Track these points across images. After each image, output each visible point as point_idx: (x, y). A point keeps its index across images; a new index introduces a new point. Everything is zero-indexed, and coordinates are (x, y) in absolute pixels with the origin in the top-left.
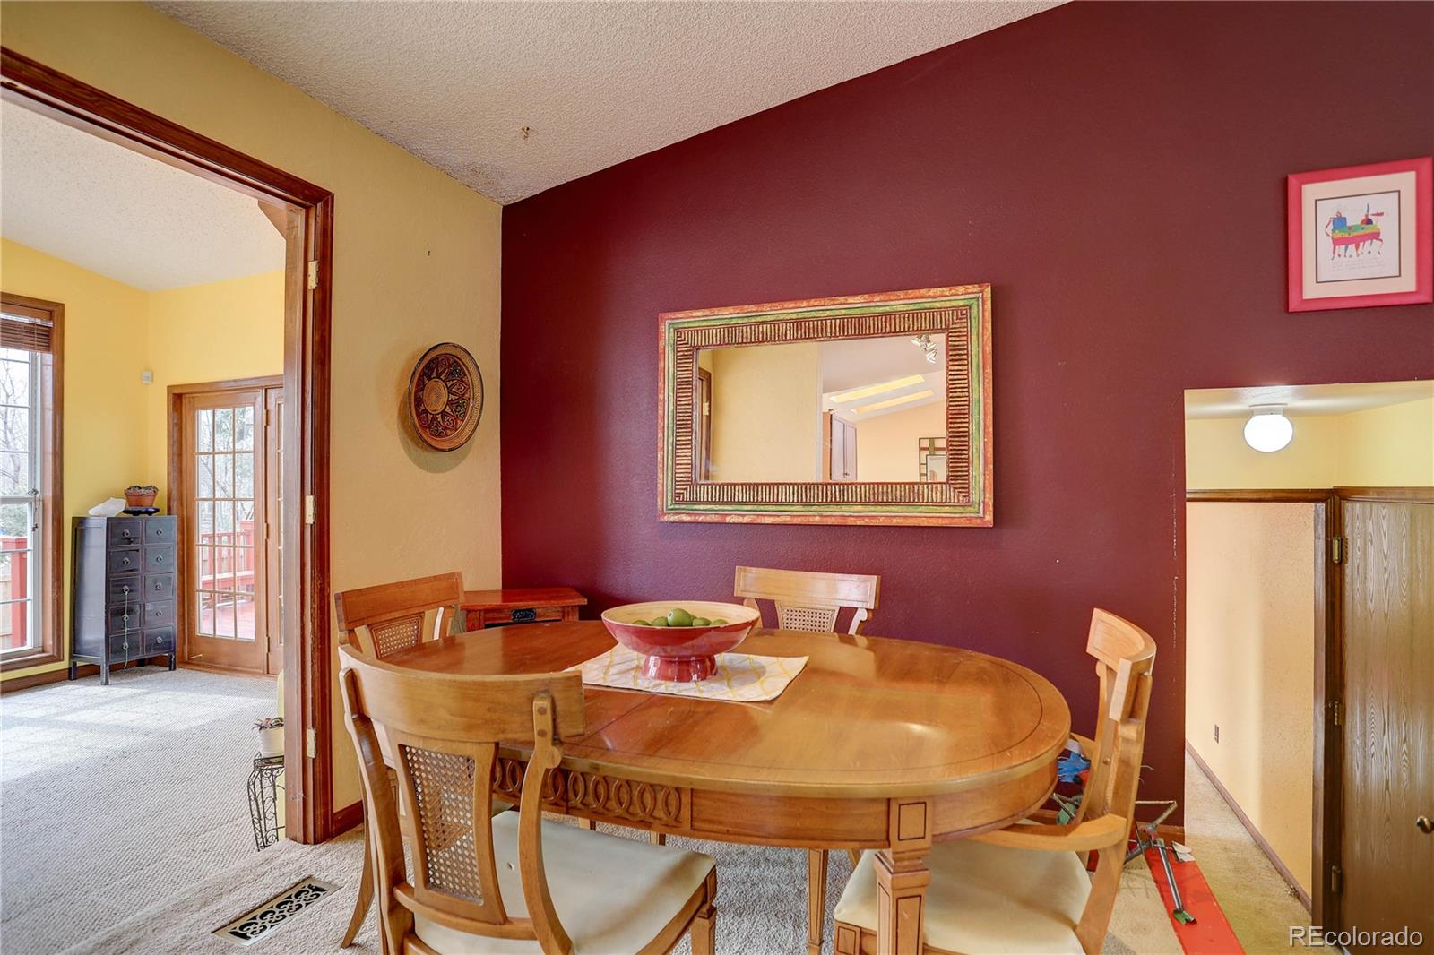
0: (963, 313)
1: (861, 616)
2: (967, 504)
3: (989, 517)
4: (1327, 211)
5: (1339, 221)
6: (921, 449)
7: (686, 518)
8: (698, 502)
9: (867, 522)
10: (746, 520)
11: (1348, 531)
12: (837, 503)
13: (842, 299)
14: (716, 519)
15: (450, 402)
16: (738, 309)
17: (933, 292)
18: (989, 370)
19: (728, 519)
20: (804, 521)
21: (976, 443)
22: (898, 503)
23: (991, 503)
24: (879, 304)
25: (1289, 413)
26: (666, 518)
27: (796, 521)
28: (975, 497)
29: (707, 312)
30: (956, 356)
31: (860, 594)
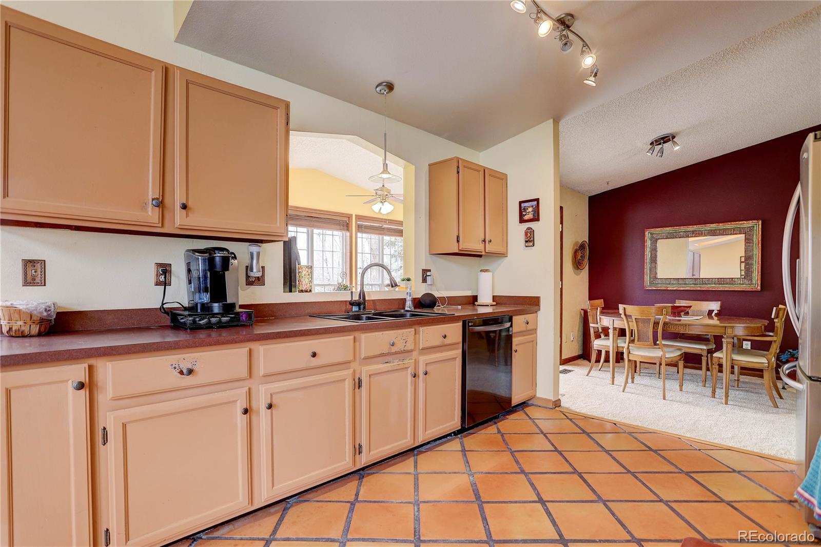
0: (751, 228)
1: (716, 312)
2: (752, 284)
3: (759, 288)
6: (741, 262)
7: (655, 288)
8: (658, 284)
9: (716, 289)
10: (674, 289)
13: (708, 225)
14: (664, 288)
15: (581, 256)
16: (672, 228)
17: (740, 223)
18: (760, 245)
19: (668, 289)
20: (695, 289)
21: (755, 267)
22: (727, 284)
23: (760, 284)
24: (721, 226)
26: (647, 288)
27: (691, 289)
28: (754, 282)
29: (661, 229)
30: (748, 241)
31: (715, 306)
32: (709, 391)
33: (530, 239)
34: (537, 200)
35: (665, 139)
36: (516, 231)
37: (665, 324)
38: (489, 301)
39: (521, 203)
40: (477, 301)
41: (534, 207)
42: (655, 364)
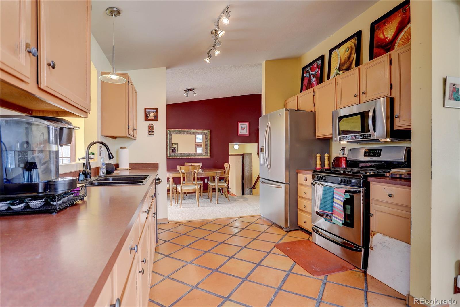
0: (207, 133)
1: (201, 167)
2: (208, 156)
3: (210, 157)
4: (241, 126)
5: (242, 127)
7: (171, 158)
8: (173, 155)
9: (196, 158)
10: (180, 158)
11: (244, 159)
12: (192, 155)
13: (192, 130)
14: (176, 158)
17: (203, 130)
18: (210, 140)
21: (209, 148)
22: (200, 155)
23: (210, 155)
24: (197, 131)
25: (238, 145)
26: (168, 158)
27: (187, 158)
28: (208, 154)
29: (174, 129)
30: (206, 137)
31: (201, 164)
32: (209, 200)
33: (151, 130)
34: (157, 109)
35: (190, 90)
36: (143, 126)
37: (198, 173)
38: (127, 167)
39: (146, 109)
40: (118, 168)
41: (155, 112)
42: (195, 192)
